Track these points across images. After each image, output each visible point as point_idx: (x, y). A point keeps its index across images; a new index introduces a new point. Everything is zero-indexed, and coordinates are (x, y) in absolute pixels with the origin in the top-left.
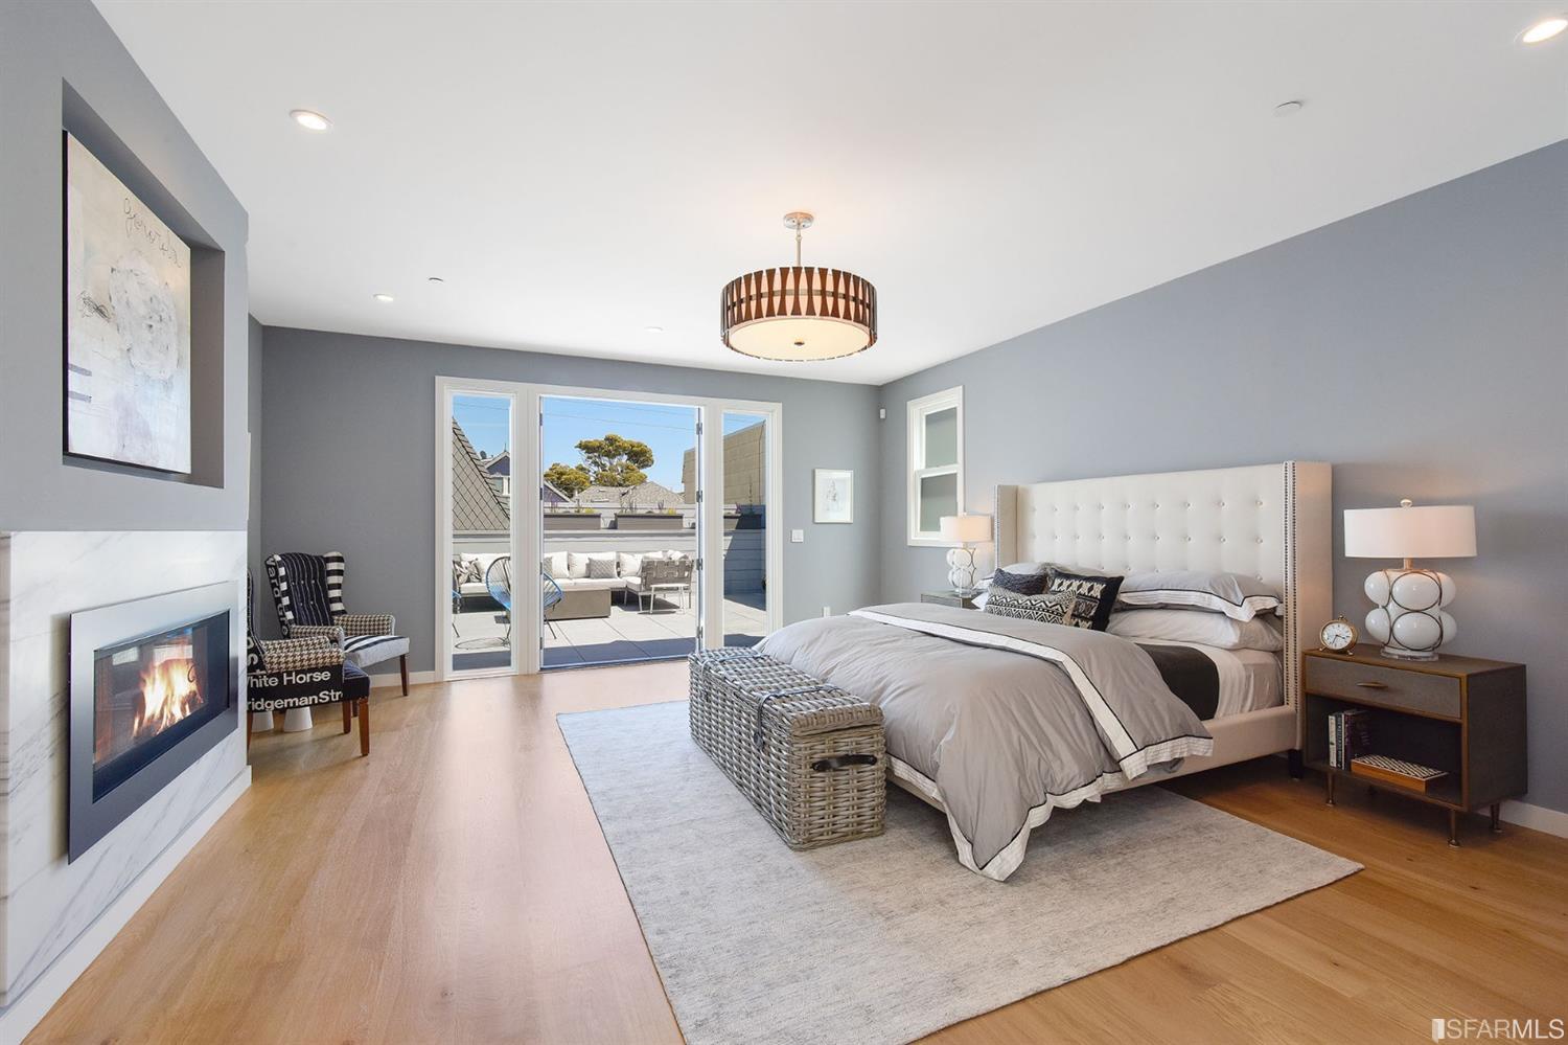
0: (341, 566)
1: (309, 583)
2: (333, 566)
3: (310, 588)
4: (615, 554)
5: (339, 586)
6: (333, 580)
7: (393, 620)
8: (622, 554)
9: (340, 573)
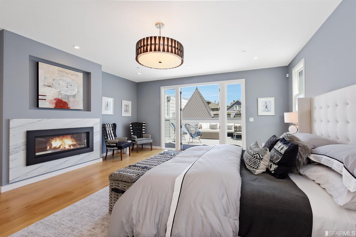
0: (145, 125)
1: (138, 128)
2: (143, 125)
3: (139, 129)
4: (234, 124)
5: (144, 128)
6: (143, 127)
7: (150, 135)
8: (235, 124)
9: (144, 126)
